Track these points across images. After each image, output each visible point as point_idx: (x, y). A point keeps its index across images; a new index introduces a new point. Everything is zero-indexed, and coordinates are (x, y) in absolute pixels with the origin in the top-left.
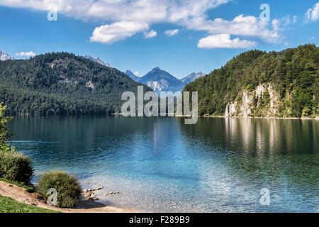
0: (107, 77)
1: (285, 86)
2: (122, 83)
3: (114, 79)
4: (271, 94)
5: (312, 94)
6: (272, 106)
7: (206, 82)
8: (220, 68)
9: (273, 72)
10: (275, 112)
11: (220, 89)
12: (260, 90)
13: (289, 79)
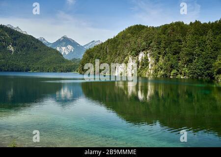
0: (25, 42)
1: (159, 53)
2: (37, 48)
3: (30, 44)
4: (149, 59)
5: (180, 60)
6: (150, 68)
7: (101, 48)
8: (112, 38)
9: (151, 42)
10: (152, 73)
11: (112, 54)
12: (141, 55)
13: (163, 48)
